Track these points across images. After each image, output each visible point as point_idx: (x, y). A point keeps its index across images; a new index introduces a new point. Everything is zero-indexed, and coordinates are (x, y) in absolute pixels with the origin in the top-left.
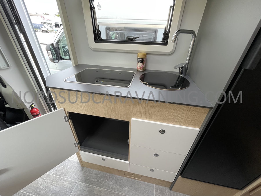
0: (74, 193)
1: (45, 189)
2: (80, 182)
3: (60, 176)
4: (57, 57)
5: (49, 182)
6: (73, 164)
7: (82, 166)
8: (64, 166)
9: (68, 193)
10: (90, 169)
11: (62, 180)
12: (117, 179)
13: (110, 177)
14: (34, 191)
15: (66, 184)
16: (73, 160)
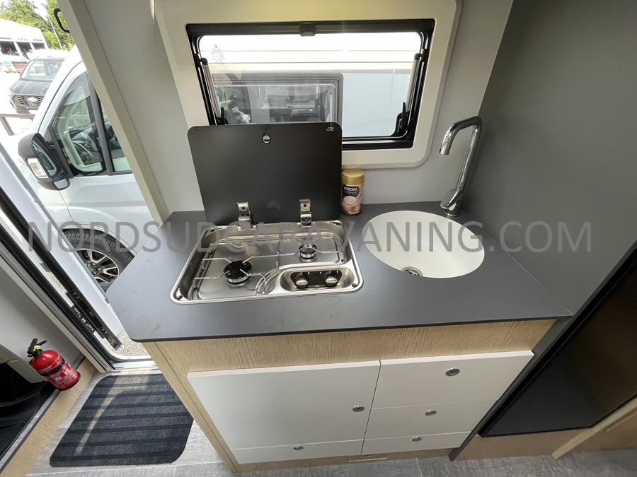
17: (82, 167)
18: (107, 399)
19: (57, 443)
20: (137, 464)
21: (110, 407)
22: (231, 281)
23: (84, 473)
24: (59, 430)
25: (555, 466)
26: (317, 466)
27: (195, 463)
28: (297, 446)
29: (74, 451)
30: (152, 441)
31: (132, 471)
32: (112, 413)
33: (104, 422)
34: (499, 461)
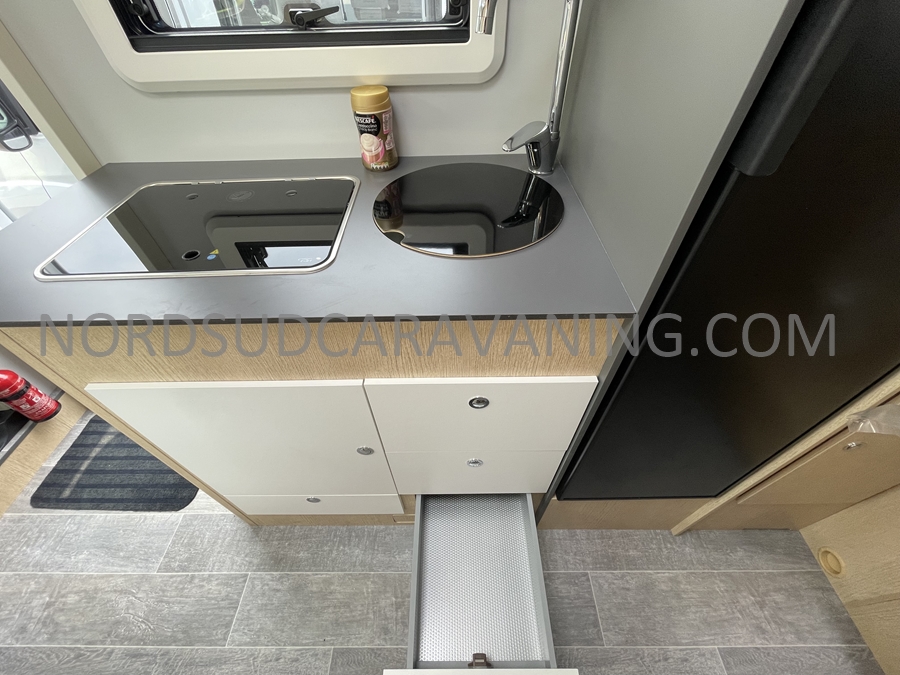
0: (247, 605)
1: (146, 620)
2: (259, 570)
3: (184, 571)
4: (10, 120)
5: (153, 598)
6: (221, 524)
7: (251, 525)
8: (191, 538)
9: (225, 612)
10: (282, 527)
11: (196, 581)
12: (376, 536)
13: (350, 536)
14: (109, 635)
15: (213, 586)
16: (216, 512)
18: (105, 436)
19: (40, 483)
20: (136, 510)
21: (108, 446)
23: (70, 516)
24: (43, 469)
25: (671, 544)
26: (358, 525)
27: (206, 512)
28: (312, 496)
29: (61, 493)
30: (156, 486)
31: (128, 517)
32: (109, 453)
33: (98, 462)
34: (596, 533)
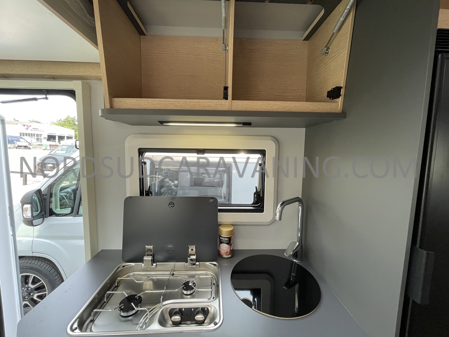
4: (41, 212)
17: (58, 211)
22: (122, 314)
